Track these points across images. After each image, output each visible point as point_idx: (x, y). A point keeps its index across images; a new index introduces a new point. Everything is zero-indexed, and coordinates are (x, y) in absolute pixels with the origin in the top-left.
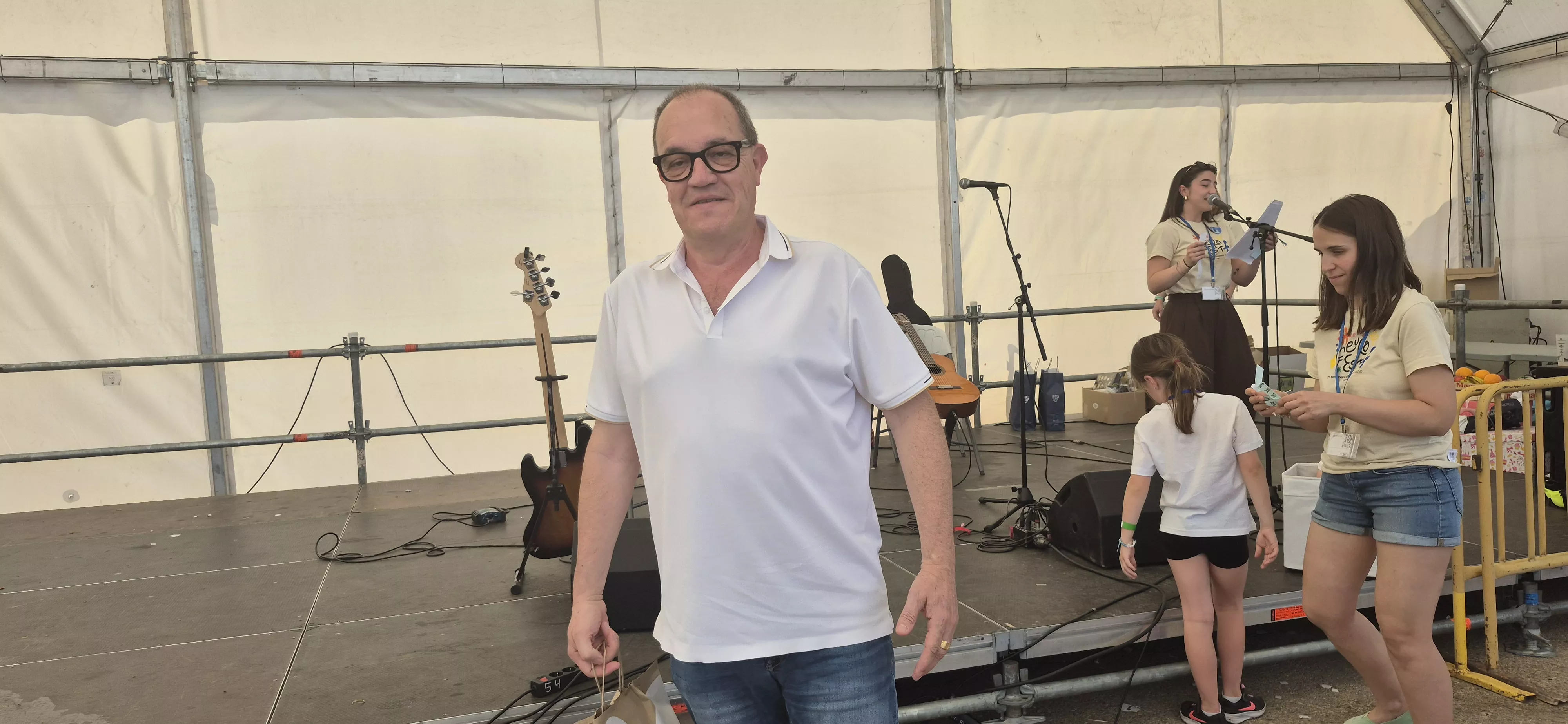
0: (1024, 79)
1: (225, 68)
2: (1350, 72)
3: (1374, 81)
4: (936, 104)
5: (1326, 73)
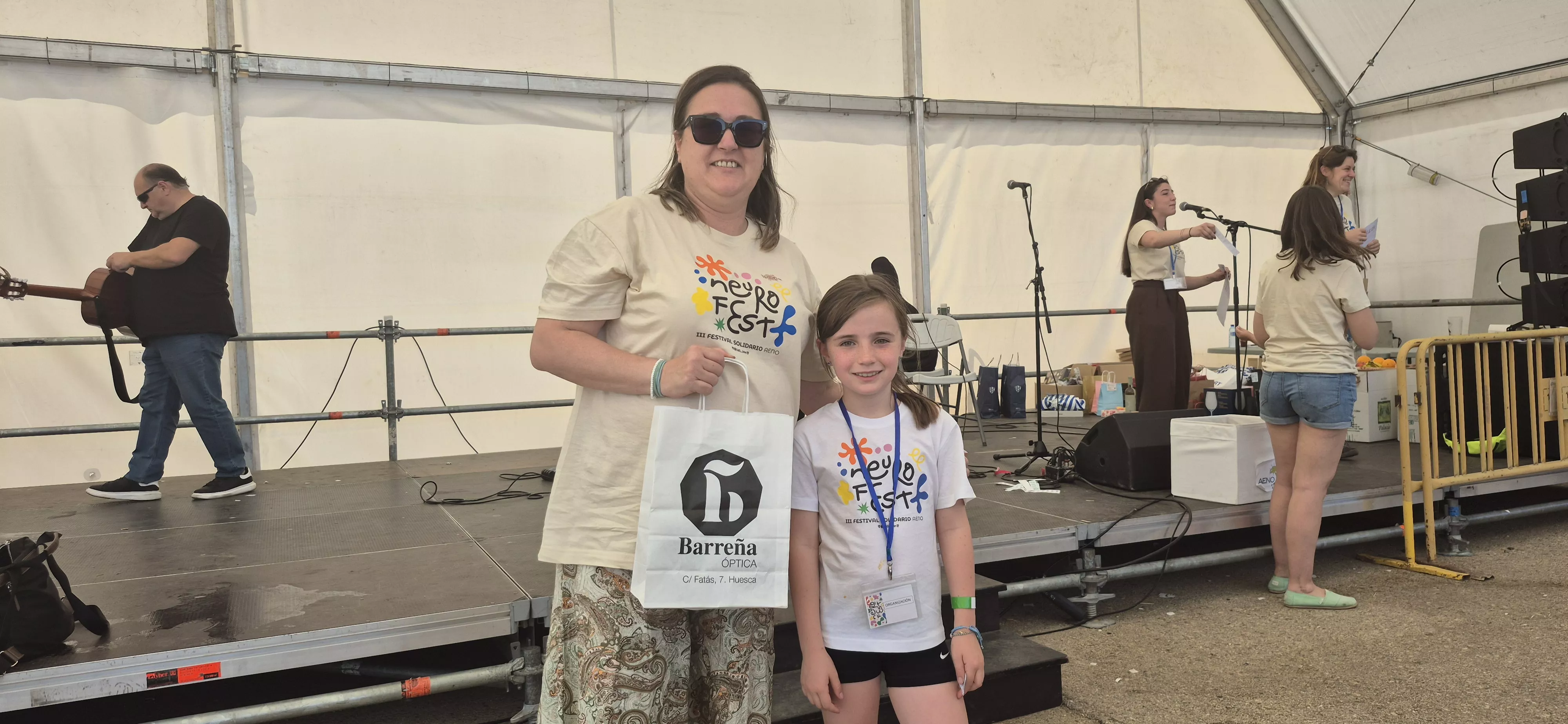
0: (982, 110)
1: (267, 62)
2: (1245, 118)
3: (1263, 126)
4: (908, 128)
5: (1225, 118)
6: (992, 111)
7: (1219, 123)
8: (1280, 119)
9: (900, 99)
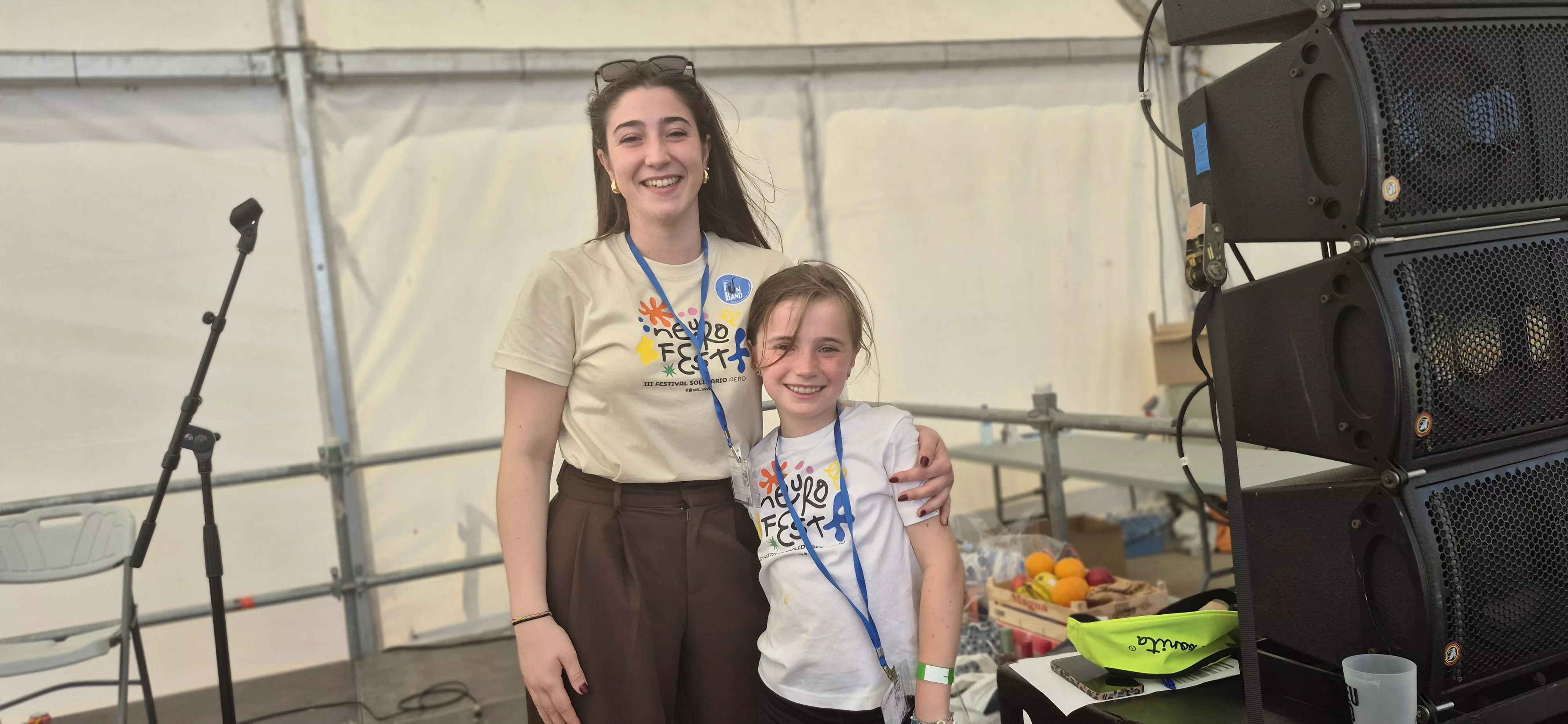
3: (1032, 66)
4: (281, 107)
5: (955, 54)
6: (468, 64)
7: (946, 65)
8: (1062, 51)
9: (250, 53)
